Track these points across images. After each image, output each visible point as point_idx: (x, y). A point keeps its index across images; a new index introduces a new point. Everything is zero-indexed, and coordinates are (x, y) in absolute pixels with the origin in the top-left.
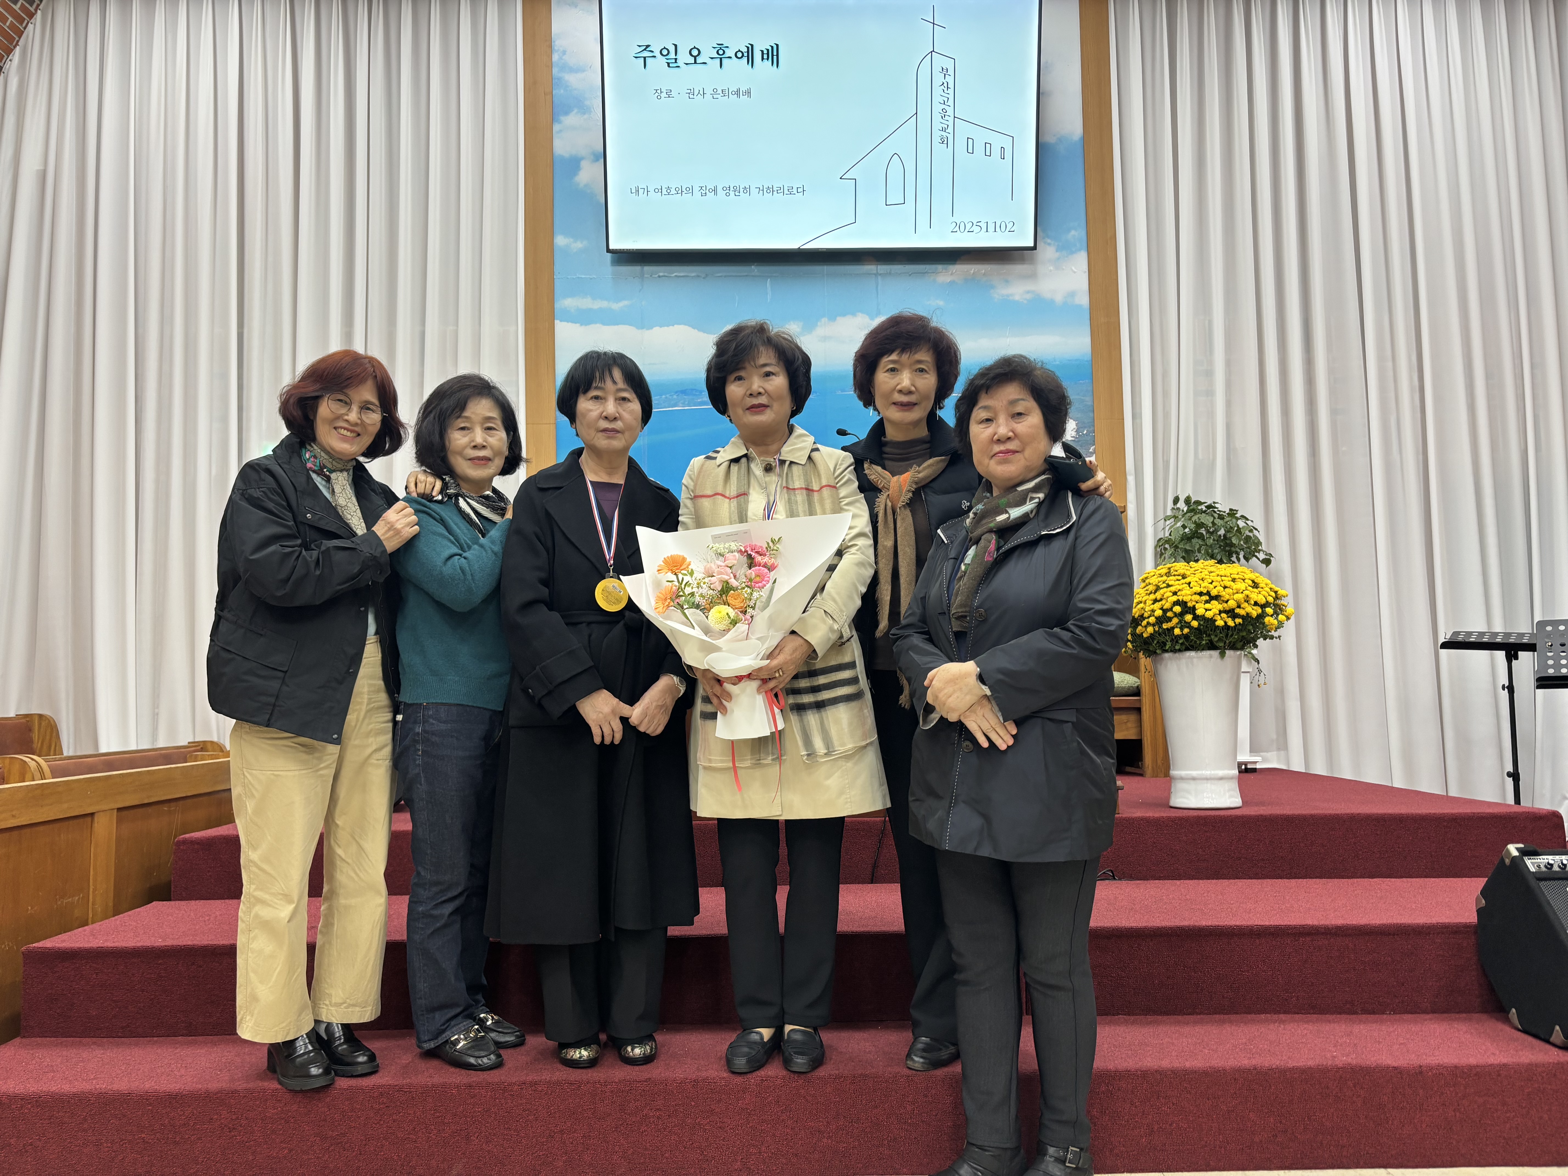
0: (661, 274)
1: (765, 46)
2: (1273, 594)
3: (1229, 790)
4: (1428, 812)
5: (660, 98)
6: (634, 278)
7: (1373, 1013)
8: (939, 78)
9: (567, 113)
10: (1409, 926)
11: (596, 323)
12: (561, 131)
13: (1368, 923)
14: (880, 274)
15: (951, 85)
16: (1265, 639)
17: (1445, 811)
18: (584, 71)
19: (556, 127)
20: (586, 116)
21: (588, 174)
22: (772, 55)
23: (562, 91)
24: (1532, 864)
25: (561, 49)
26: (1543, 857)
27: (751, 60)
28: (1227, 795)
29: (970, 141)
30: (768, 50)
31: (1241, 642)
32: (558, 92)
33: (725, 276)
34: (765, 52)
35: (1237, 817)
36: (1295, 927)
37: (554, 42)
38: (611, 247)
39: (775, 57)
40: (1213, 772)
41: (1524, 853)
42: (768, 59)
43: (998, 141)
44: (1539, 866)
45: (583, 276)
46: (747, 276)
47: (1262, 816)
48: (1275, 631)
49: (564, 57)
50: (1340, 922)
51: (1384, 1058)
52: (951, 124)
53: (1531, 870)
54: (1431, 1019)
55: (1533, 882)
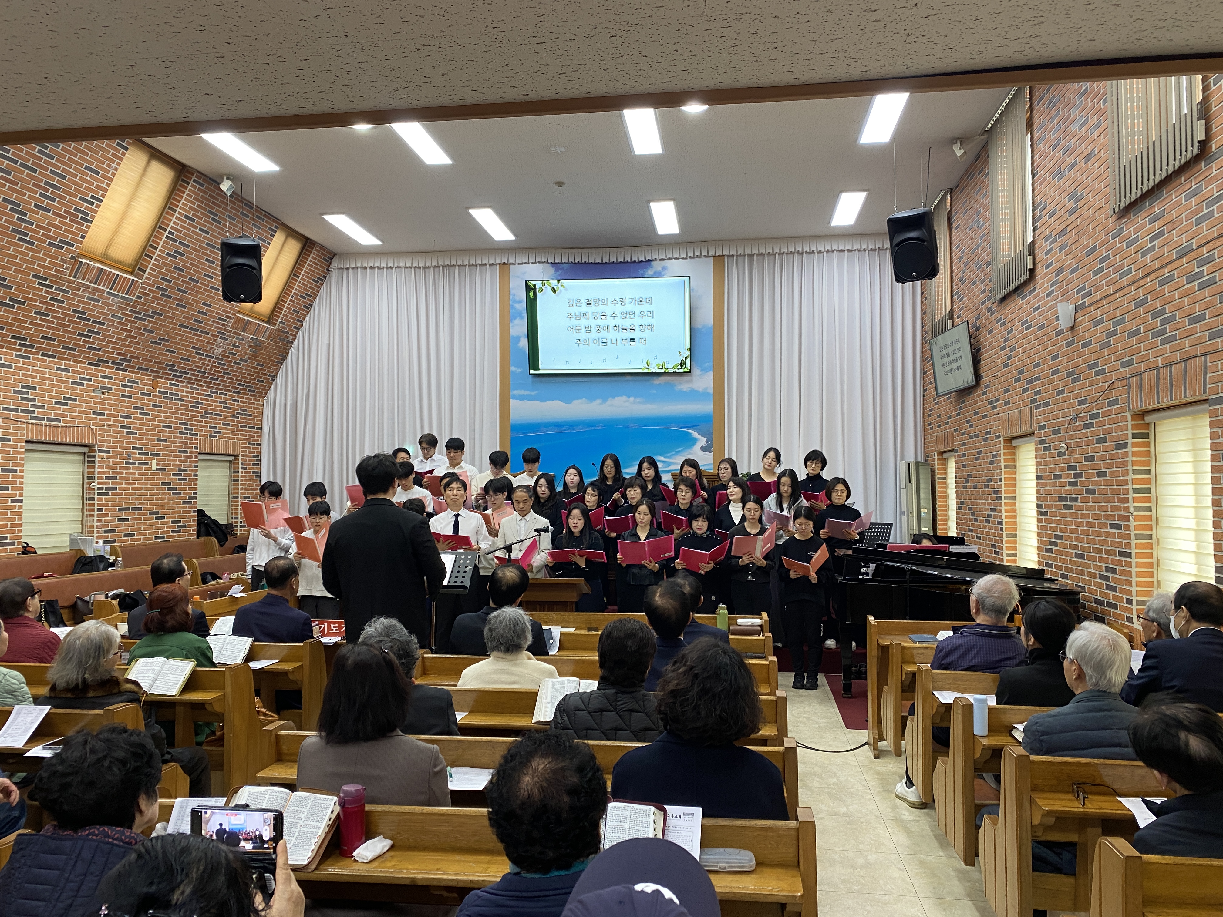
0: (550, 380)
9: (515, 319)
11: (526, 400)
12: (512, 327)
19: (511, 325)
20: (522, 321)
21: (522, 344)
23: (513, 311)
25: (513, 294)
37: (511, 291)
45: (520, 382)
49: (514, 297)
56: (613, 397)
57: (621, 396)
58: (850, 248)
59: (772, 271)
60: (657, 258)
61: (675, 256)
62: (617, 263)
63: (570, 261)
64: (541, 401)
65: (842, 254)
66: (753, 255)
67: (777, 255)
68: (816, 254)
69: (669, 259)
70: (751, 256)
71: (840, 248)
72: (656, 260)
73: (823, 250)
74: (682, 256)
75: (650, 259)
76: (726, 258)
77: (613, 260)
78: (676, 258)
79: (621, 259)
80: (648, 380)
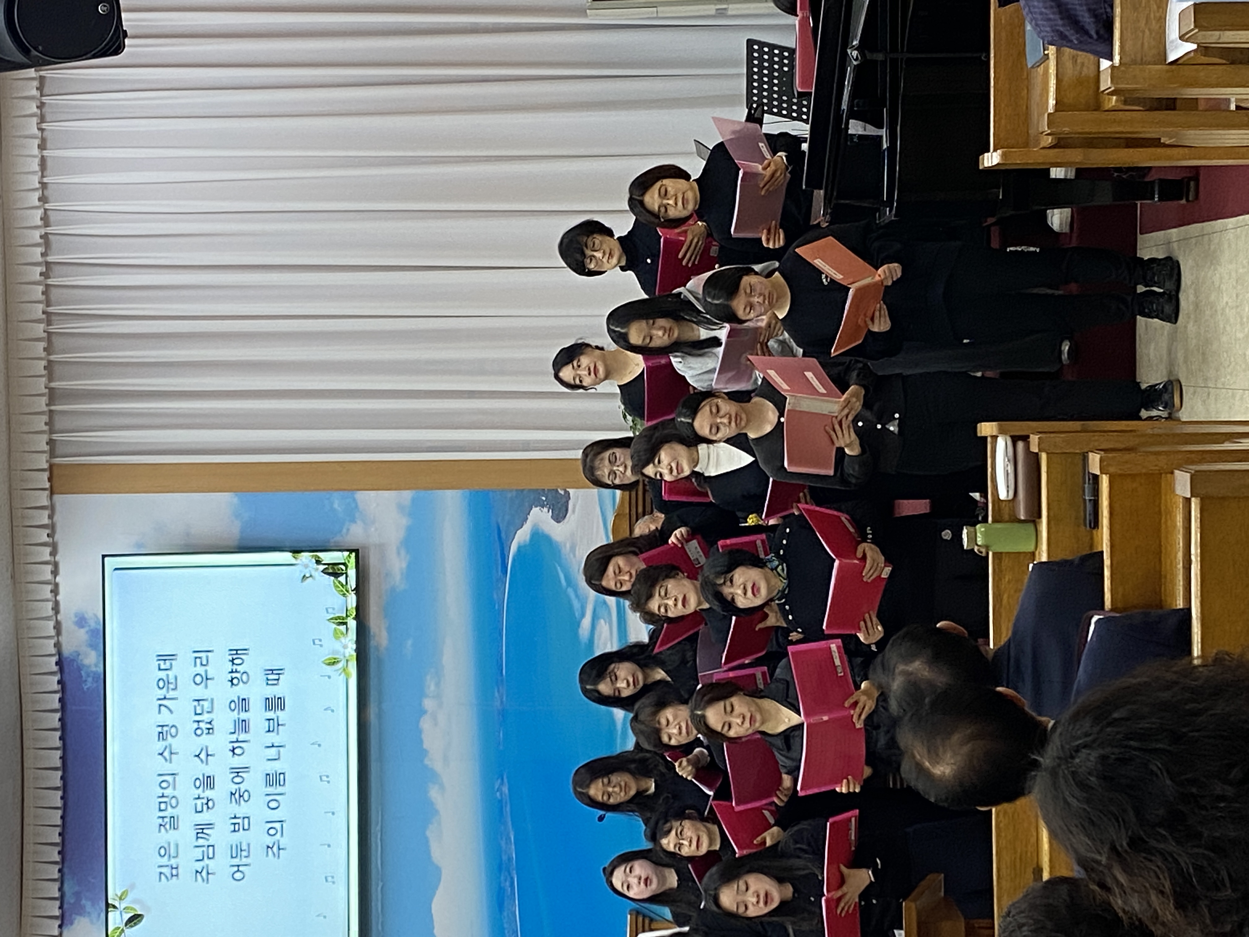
56: (424, 753)
57: (420, 732)
58: (37, 142)
59: (93, 342)
60: (52, 642)
61: (49, 595)
62: (64, 748)
63: (56, 875)
65: (49, 163)
66: (52, 390)
67: (52, 329)
68: (49, 230)
69: (56, 608)
70: (53, 396)
71: (37, 168)
72: (57, 645)
73: (40, 212)
74: (49, 577)
75: (54, 659)
76: (57, 460)
77: (55, 758)
78: (55, 591)
79: (55, 739)
80: (380, 661)
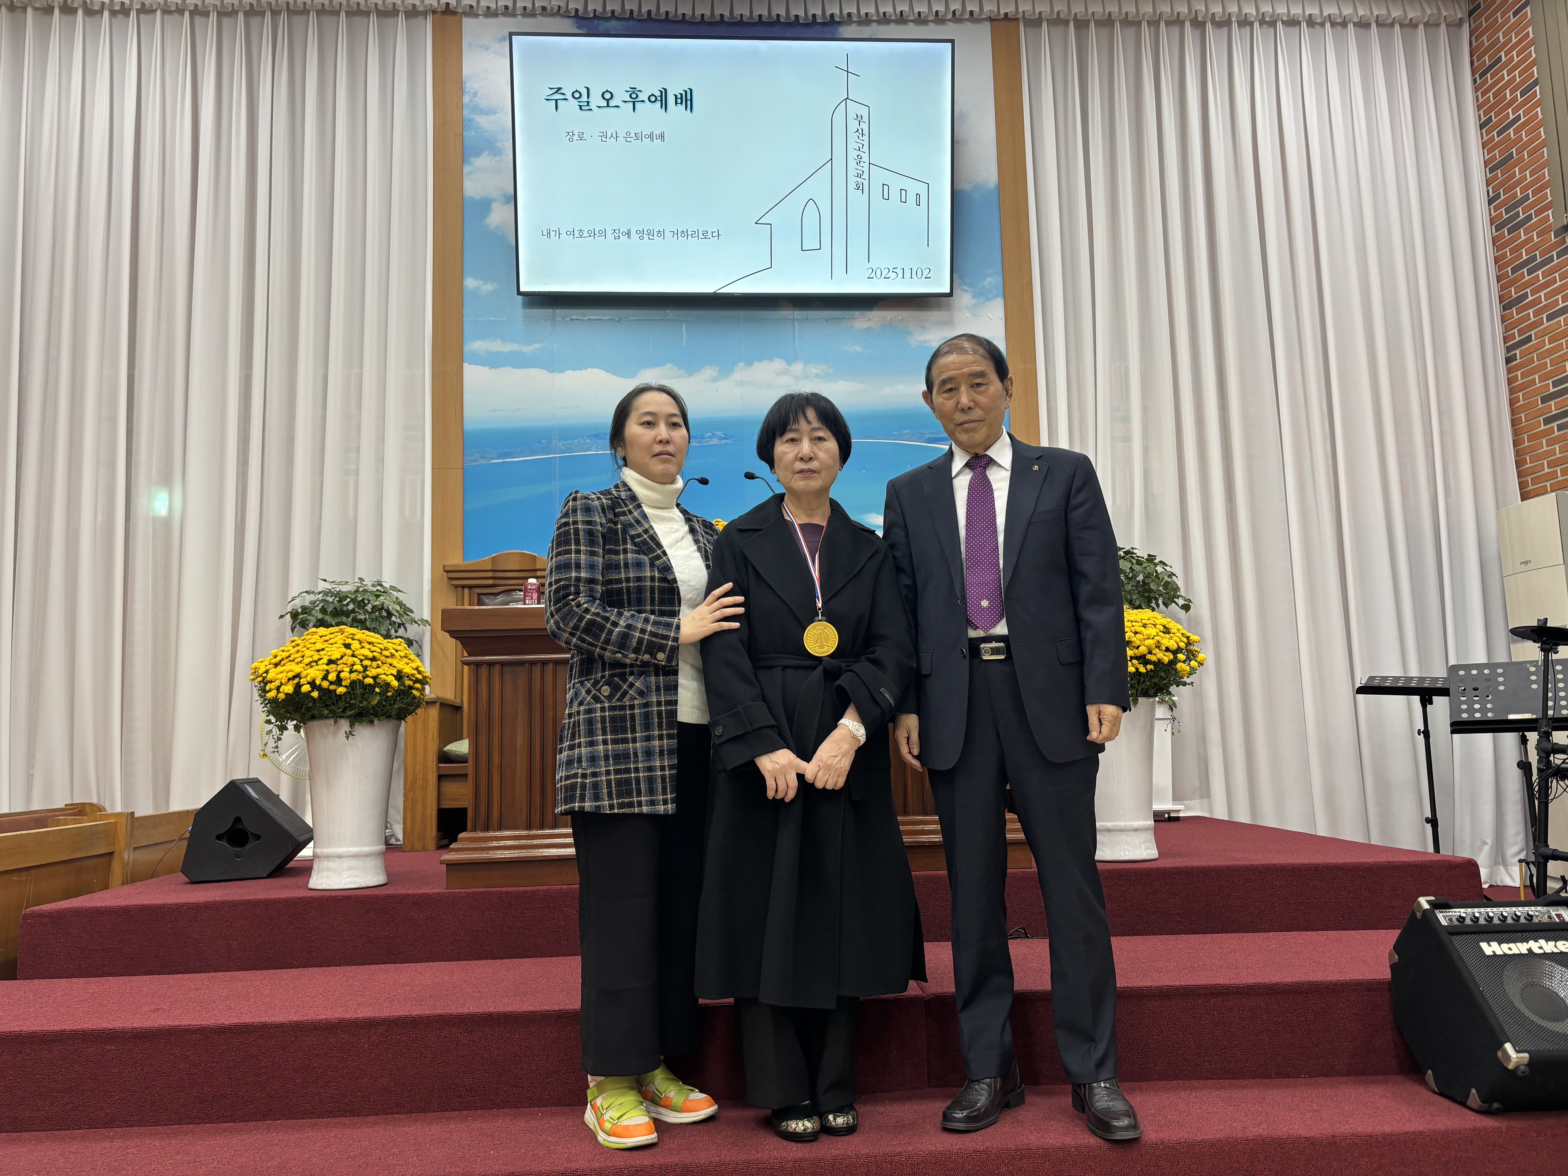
0: (574, 317)
1: (679, 90)
2: (1185, 640)
3: (1144, 842)
4: (1342, 861)
5: (571, 140)
6: (546, 320)
7: (1288, 1076)
8: (853, 125)
9: (478, 155)
10: (1322, 983)
11: (506, 366)
12: (470, 173)
13: (1280, 981)
14: (797, 320)
15: (866, 132)
16: (1178, 686)
17: (1362, 860)
18: (495, 113)
19: (467, 169)
20: (497, 158)
21: (498, 216)
22: (686, 99)
23: (473, 133)
24: (1443, 918)
25: (472, 91)
26: (1455, 910)
27: (665, 105)
28: (1143, 846)
29: (886, 187)
30: (681, 95)
31: (1153, 688)
32: (469, 134)
33: (640, 320)
34: (679, 96)
35: (1152, 871)
36: (1205, 987)
37: (465, 83)
38: (522, 289)
39: (689, 102)
40: (1128, 823)
41: (1435, 905)
42: (681, 103)
43: (914, 188)
44: (1451, 920)
45: (493, 319)
46: (661, 320)
47: (1177, 868)
48: (1187, 678)
49: (474, 99)
50: (1251, 981)
51: (1296, 1127)
52: (866, 170)
53: (1443, 924)
54: (1346, 1083)
55: (1445, 937)
61: (898, 7)
64: (551, 370)
66: (1089, 22)
70: (1083, 24)
76: (1023, 25)
